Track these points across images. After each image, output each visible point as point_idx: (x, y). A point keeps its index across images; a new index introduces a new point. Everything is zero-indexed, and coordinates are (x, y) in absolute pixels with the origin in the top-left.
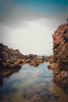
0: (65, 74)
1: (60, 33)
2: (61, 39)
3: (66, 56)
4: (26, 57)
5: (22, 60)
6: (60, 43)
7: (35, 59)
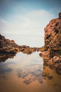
0: (57, 58)
1: (51, 26)
2: (52, 31)
3: (57, 45)
4: (20, 47)
5: (16, 49)
6: (51, 35)
7: (28, 48)
